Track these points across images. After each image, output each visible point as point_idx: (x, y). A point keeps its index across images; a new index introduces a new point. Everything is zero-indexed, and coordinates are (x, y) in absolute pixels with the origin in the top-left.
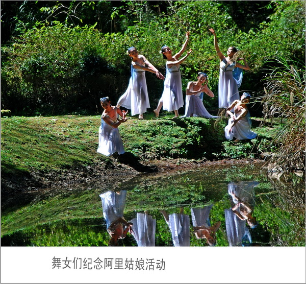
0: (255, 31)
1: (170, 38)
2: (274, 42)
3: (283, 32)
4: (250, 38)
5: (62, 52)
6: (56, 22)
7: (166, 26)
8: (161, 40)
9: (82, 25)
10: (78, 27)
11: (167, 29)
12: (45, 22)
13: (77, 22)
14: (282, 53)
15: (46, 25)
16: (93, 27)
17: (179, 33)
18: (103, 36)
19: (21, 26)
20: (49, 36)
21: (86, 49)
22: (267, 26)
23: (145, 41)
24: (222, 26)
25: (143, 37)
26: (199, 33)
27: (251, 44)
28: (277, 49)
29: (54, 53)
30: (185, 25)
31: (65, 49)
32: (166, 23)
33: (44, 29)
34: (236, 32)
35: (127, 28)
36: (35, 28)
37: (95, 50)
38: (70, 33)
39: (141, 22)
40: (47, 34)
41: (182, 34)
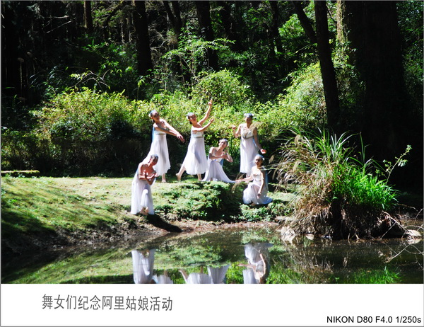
0: (272, 102)
1: (193, 106)
2: (290, 113)
3: (298, 104)
4: (268, 109)
5: (90, 117)
6: (84, 88)
7: (189, 95)
8: (184, 108)
9: (110, 92)
10: (106, 93)
11: (191, 98)
12: (74, 88)
13: (104, 89)
14: (297, 124)
15: (75, 91)
16: (121, 94)
17: (201, 102)
18: (129, 103)
19: (51, 91)
20: (78, 101)
21: (113, 115)
22: (284, 98)
23: (169, 108)
24: (241, 96)
25: (168, 105)
26: (220, 102)
27: (268, 115)
28: (292, 120)
29: (82, 117)
30: (207, 94)
31: (93, 114)
32: (190, 92)
33: (73, 94)
34: (254, 102)
35: (153, 96)
36: (65, 93)
37: (122, 115)
38: (98, 99)
39: (166, 91)
40: (76, 99)
41: (205, 102)
